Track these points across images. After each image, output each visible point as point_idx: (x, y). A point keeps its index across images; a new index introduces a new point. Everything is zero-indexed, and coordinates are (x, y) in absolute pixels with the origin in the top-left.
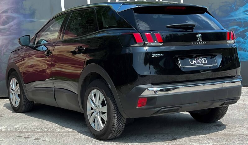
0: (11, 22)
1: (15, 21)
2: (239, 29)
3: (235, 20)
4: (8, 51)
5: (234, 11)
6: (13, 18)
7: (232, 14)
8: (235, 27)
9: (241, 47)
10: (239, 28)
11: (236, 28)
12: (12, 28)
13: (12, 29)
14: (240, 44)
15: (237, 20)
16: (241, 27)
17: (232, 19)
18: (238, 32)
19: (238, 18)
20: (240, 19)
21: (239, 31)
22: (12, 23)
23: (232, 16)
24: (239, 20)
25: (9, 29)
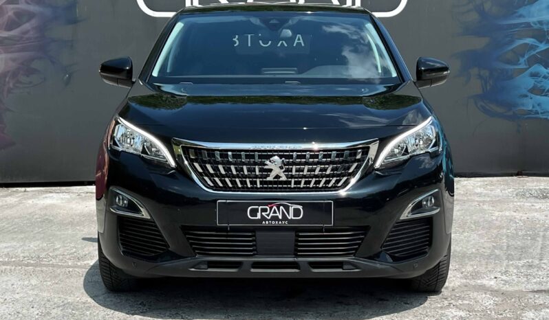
0: (25, 23)
1: (34, 22)
2: (538, 47)
3: (528, 25)
4: (17, 85)
5: (526, 5)
6: (31, 16)
7: (522, 11)
8: (530, 41)
9: (541, 87)
10: (537, 44)
11: (530, 43)
12: (27, 36)
13: (27, 39)
14: (540, 79)
15: (532, 25)
16: (541, 42)
17: (522, 24)
18: (534, 53)
19: (535, 19)
20: (540, 23)
21: (538, 50)
22: (26, 26)
23: (521, 16)
24: (538, 25)
25: (22, 38)
